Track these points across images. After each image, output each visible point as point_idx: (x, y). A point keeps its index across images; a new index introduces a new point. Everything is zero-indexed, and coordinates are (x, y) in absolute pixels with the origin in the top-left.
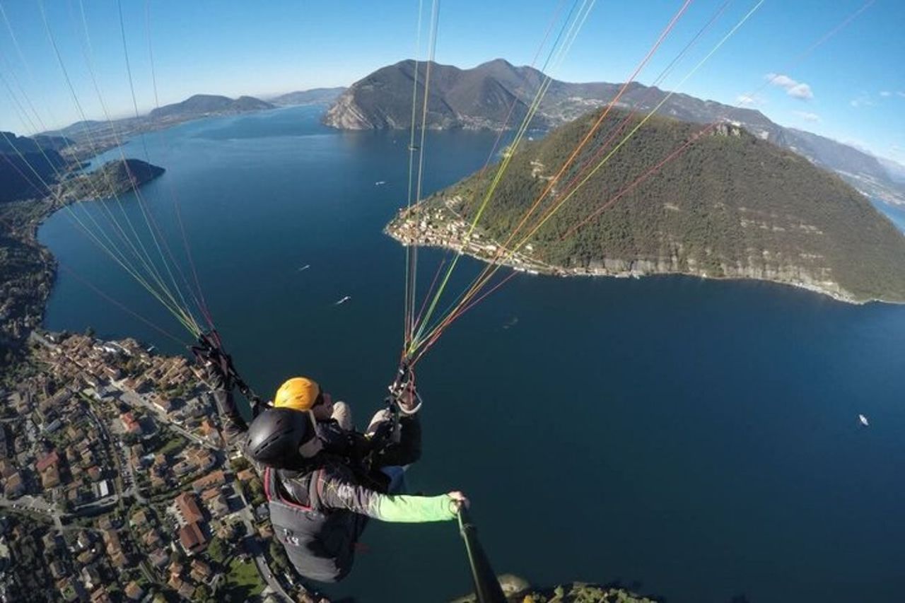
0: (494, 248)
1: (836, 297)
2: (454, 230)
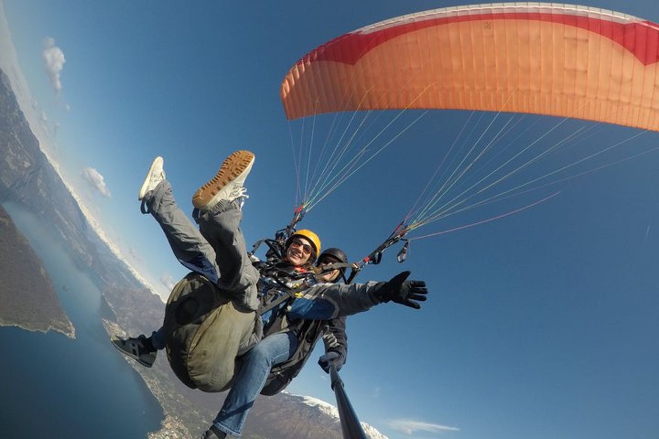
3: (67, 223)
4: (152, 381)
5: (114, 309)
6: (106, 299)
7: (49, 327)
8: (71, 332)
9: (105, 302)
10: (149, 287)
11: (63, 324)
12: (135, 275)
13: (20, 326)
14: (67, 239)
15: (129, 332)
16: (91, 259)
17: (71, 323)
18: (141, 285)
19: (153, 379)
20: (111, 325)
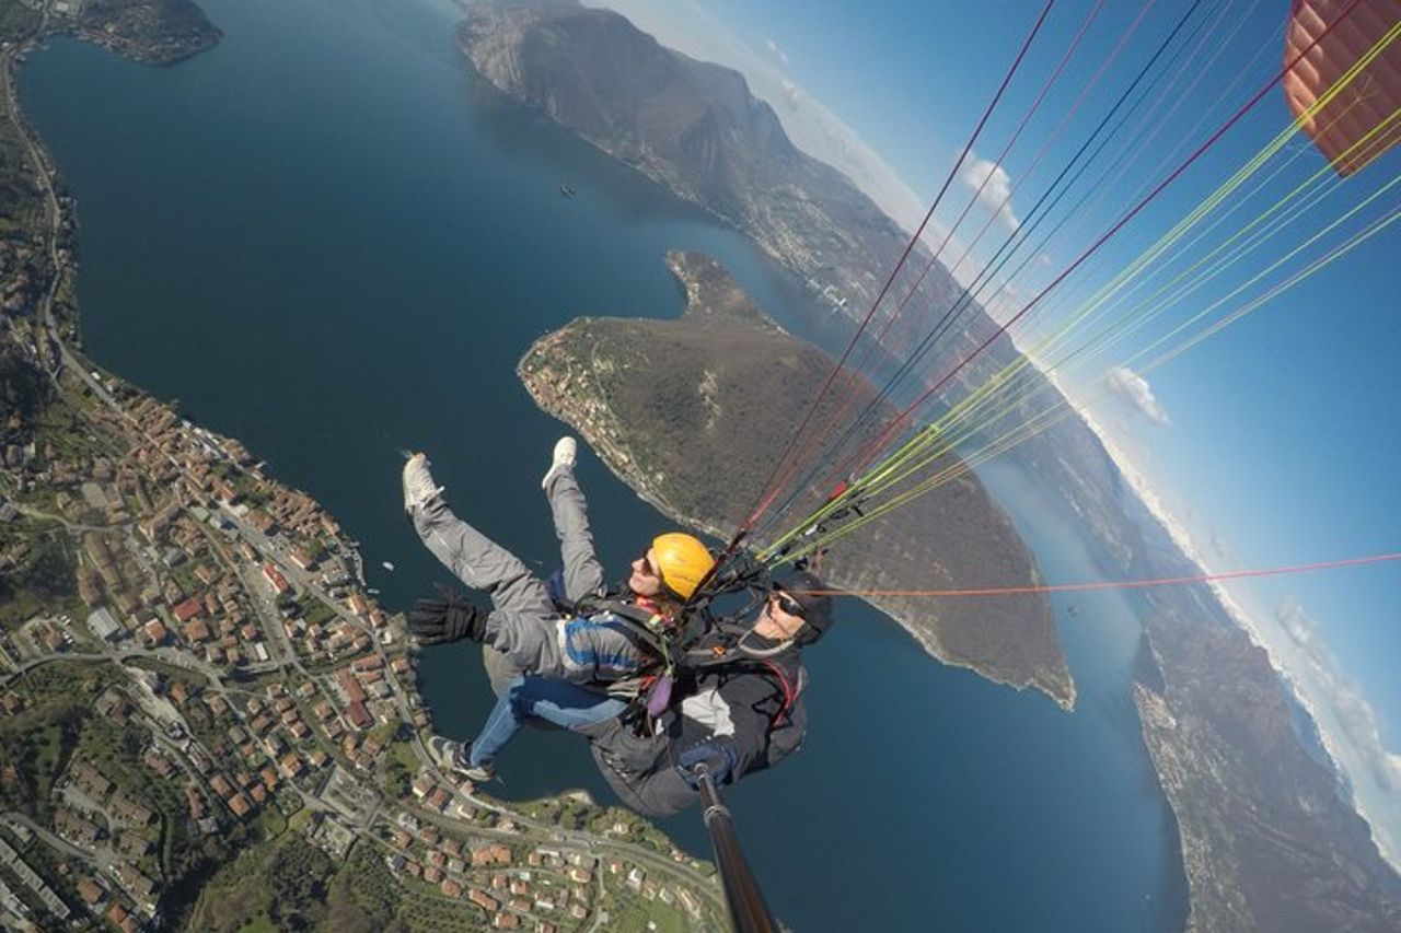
0: (626, 460)
1: (928, 648)
2: (593, 410)
3: (1081, 482)
4: (1194, 841)
5: (1162, 665)
6: (1151, 643)
7: (1028, 679)
8: (1067, 697)
9: (1149, 647)
10: (1245, 628)
11: (1057, 680)
12: (1219, 595)
13: (977, 670)
14: (1082, 514)
15: (1184, 722)
16: (1130, 555)
17: (1072, 682)
18: (1230, 620)
19: (1199, 836)
20: (1150, 699)
